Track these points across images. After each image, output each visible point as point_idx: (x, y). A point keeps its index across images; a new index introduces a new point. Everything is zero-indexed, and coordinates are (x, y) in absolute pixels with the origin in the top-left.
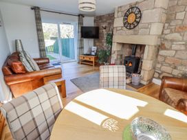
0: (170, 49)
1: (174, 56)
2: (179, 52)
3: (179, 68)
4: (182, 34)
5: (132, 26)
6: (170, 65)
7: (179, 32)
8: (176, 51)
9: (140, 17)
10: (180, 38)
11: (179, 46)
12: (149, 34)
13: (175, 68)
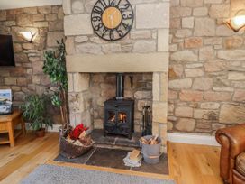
0: (183, 76)
1: (191, 88)
2: (197, 81)
3: (202, 105)
4: (196, 51)
5: (116, 35)
6: (188, 104)
7: (190, 48)
8: (193, 78)
9: (132, 17)
10: (195, 57)
11: (195, 71)
12: (156, 51)
13: (197, 107)
